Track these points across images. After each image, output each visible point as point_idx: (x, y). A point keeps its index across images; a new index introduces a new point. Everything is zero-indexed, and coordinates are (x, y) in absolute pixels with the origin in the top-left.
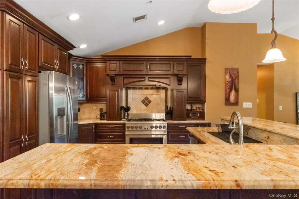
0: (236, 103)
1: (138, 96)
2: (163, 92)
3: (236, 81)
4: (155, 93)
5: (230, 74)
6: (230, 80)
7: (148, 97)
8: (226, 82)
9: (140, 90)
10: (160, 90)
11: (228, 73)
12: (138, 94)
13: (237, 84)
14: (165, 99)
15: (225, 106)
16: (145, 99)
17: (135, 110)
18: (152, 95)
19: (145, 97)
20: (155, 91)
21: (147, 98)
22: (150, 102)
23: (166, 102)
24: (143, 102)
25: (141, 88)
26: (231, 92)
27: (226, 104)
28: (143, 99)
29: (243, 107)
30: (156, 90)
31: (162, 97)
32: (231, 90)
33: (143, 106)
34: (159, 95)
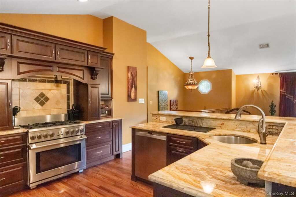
0: (135, 100)
1: (28, 92)
2: (64, 87)
3: (135, 79)
4: (55, 88)
5: (131, 71)
6: (131, 78)
7: (44, 93)
8: (128, 79)
9: (32, 83)
10: (60, 84)
11: (130, 72)
12: (28, 89)
13: (135, 82)
14: (66, 96)
15: (127, 102)
16: (40, 95)
17: (25, 112)
18: (50, 90)
19: (40, 93)
20: (54, 85)
21: (42, 95)
22: (47, 99)
23: (68, 99)
24: (37, 99)
25: (32, 79)
26: (132, 89)
27: (128, 101)
28: (37, 95)
29: (139, 103)
30: (56, 84)
31: (62, 92)
32: (132, 88)
33: (37, 106)
34: (59, 91)
